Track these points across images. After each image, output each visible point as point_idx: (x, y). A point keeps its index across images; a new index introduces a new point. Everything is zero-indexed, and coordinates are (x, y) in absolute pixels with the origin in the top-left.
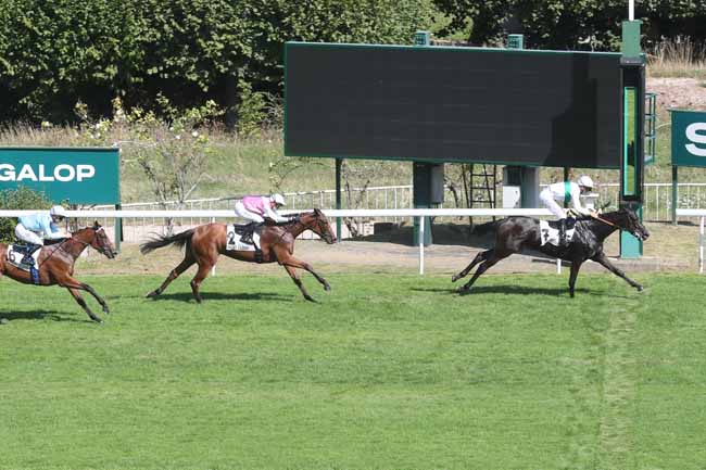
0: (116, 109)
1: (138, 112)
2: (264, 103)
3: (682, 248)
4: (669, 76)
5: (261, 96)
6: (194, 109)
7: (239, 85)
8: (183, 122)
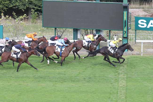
0: (2, 16)
1: (7, 17)
2: (38, 15)
3: (137, 49)
4: (134, 8)
5: (37, 13)
6: (21, 16)
7: (32, 10)
8: (18, 19)
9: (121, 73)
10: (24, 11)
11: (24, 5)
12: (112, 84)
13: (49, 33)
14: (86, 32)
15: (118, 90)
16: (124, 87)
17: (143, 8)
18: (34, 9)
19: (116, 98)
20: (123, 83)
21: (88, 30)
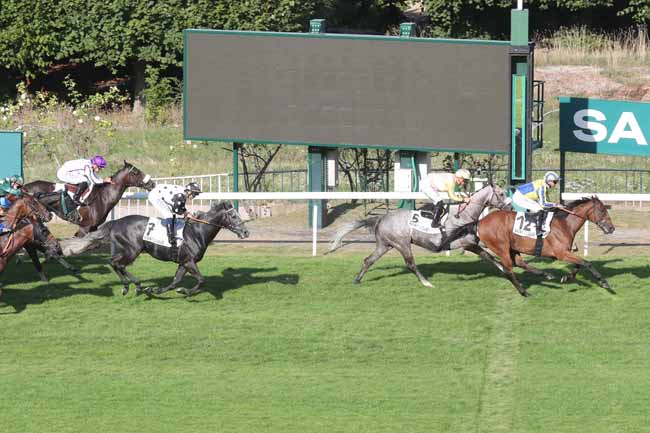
0: (21, 93)
1: (42, 95)
2: (172, 89)
4: (566, 64)
5: (169, 81)
6: (97, 94)
7: (147, 70)
8: (86, 106)
9: (501, 327)
10: (114, 73)
11: (117, 47)
12: (461, 369)
13: (215, 162)
14: (362, 158)
15: (481, 394)
16: (507, 385)
17: (603, 63)
18: (155, 64)
20: (504, 366)
21: (369, 153)
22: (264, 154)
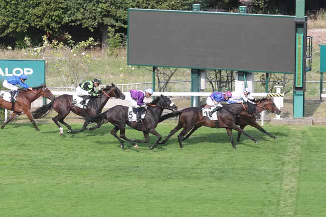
0: (44, 41)
1: (55, 42)
2: (121, 39)
3: (325, 113)
4: (323, 28)
5: (119, 35)
6: (83, 41)
7: (109, 29)
8: (77, 48)
10: (92, 31)
11: (93, 17)
12: (269, 184)
13: (143, 77)
14: (218, 75)
15: (279, 196)
18: (113, 26)
19: (275, 213)
20: (291, 182)
21: (222, 72)
22: (168, 72)
